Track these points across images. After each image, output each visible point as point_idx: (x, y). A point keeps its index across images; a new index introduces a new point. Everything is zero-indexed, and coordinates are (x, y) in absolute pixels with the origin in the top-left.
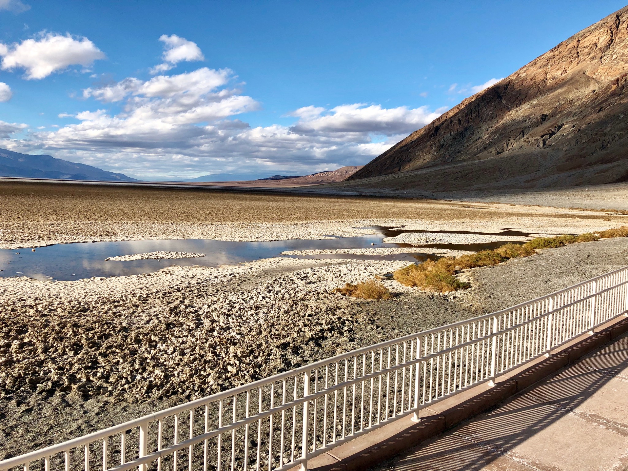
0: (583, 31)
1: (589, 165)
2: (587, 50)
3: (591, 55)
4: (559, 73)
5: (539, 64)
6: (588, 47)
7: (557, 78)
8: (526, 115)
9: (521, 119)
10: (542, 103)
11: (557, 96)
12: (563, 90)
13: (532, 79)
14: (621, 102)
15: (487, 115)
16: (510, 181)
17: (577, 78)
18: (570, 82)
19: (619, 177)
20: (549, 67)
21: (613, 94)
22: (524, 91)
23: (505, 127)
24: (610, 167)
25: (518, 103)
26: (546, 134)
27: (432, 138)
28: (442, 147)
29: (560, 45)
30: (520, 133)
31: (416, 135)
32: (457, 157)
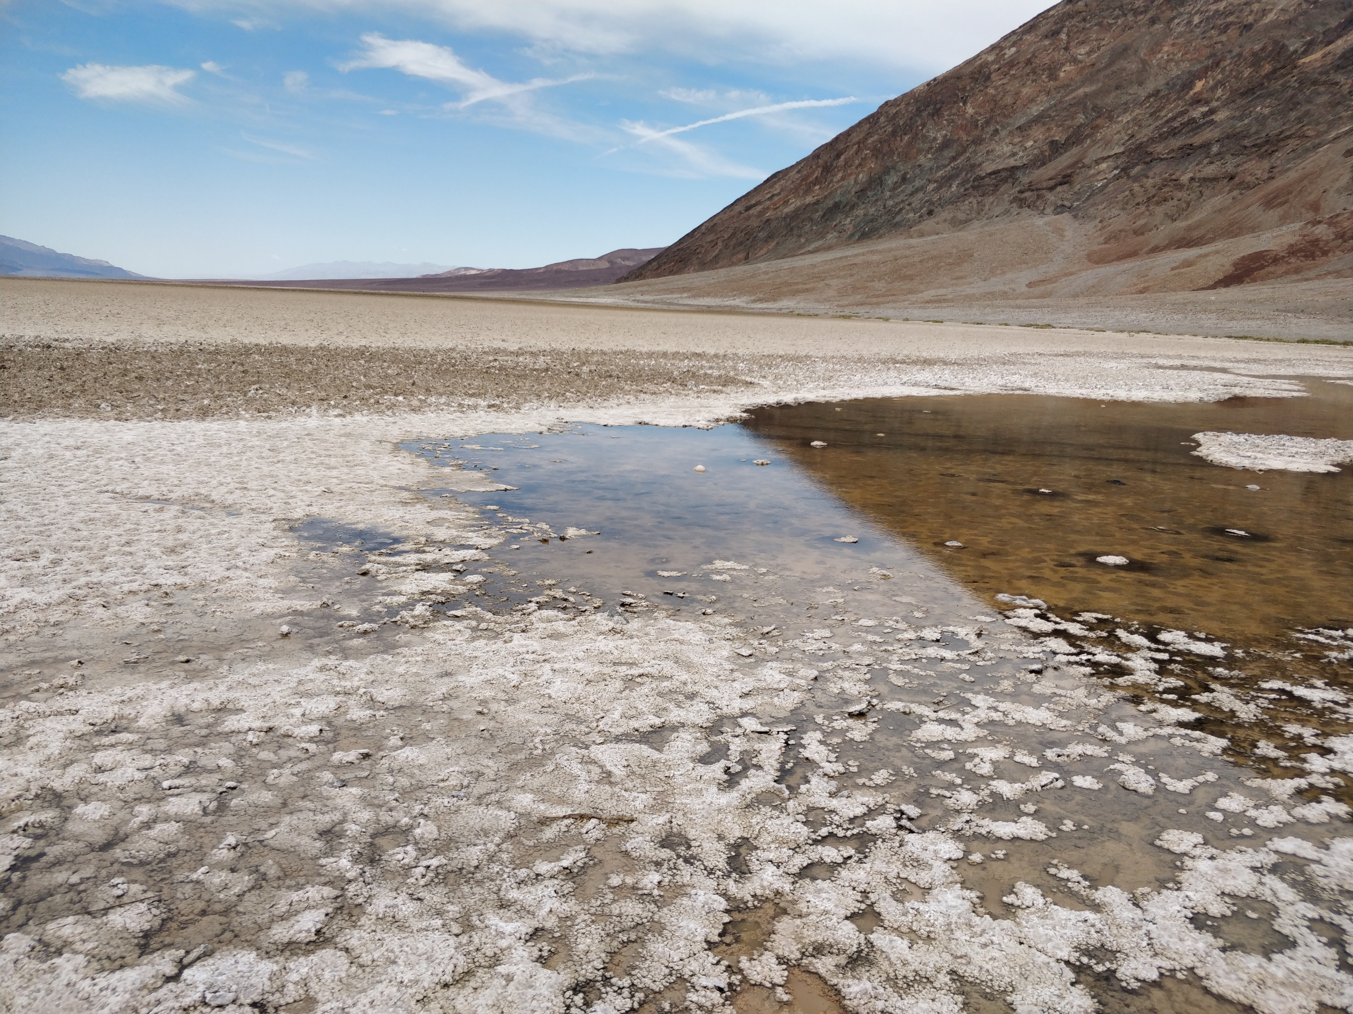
1: (1153, 250)
5: (1043, 28)
7: (1081, 62)
8: (1017, 140)
9: (1007, 149)
10: (1050, 116)
11: (1080, 103)
12: (1094, 88)
13: (1029, 62)
14: (1213, 117)
15: (935, 139)
16: (997, 284)
17: (1123, 63)
18: (1109, 71)
19: (1220, 276)
20: (1063, 36)
21: (1197, 101)
22: (1013, 86)
23: (973, 166)
24: (1201, 256)
25: (1000, 114)
26: (1061, 184)
27: (816, 187)
28: (838, 207)
30: (1004, 180)
31: (778, 180)
32: (871, 231)
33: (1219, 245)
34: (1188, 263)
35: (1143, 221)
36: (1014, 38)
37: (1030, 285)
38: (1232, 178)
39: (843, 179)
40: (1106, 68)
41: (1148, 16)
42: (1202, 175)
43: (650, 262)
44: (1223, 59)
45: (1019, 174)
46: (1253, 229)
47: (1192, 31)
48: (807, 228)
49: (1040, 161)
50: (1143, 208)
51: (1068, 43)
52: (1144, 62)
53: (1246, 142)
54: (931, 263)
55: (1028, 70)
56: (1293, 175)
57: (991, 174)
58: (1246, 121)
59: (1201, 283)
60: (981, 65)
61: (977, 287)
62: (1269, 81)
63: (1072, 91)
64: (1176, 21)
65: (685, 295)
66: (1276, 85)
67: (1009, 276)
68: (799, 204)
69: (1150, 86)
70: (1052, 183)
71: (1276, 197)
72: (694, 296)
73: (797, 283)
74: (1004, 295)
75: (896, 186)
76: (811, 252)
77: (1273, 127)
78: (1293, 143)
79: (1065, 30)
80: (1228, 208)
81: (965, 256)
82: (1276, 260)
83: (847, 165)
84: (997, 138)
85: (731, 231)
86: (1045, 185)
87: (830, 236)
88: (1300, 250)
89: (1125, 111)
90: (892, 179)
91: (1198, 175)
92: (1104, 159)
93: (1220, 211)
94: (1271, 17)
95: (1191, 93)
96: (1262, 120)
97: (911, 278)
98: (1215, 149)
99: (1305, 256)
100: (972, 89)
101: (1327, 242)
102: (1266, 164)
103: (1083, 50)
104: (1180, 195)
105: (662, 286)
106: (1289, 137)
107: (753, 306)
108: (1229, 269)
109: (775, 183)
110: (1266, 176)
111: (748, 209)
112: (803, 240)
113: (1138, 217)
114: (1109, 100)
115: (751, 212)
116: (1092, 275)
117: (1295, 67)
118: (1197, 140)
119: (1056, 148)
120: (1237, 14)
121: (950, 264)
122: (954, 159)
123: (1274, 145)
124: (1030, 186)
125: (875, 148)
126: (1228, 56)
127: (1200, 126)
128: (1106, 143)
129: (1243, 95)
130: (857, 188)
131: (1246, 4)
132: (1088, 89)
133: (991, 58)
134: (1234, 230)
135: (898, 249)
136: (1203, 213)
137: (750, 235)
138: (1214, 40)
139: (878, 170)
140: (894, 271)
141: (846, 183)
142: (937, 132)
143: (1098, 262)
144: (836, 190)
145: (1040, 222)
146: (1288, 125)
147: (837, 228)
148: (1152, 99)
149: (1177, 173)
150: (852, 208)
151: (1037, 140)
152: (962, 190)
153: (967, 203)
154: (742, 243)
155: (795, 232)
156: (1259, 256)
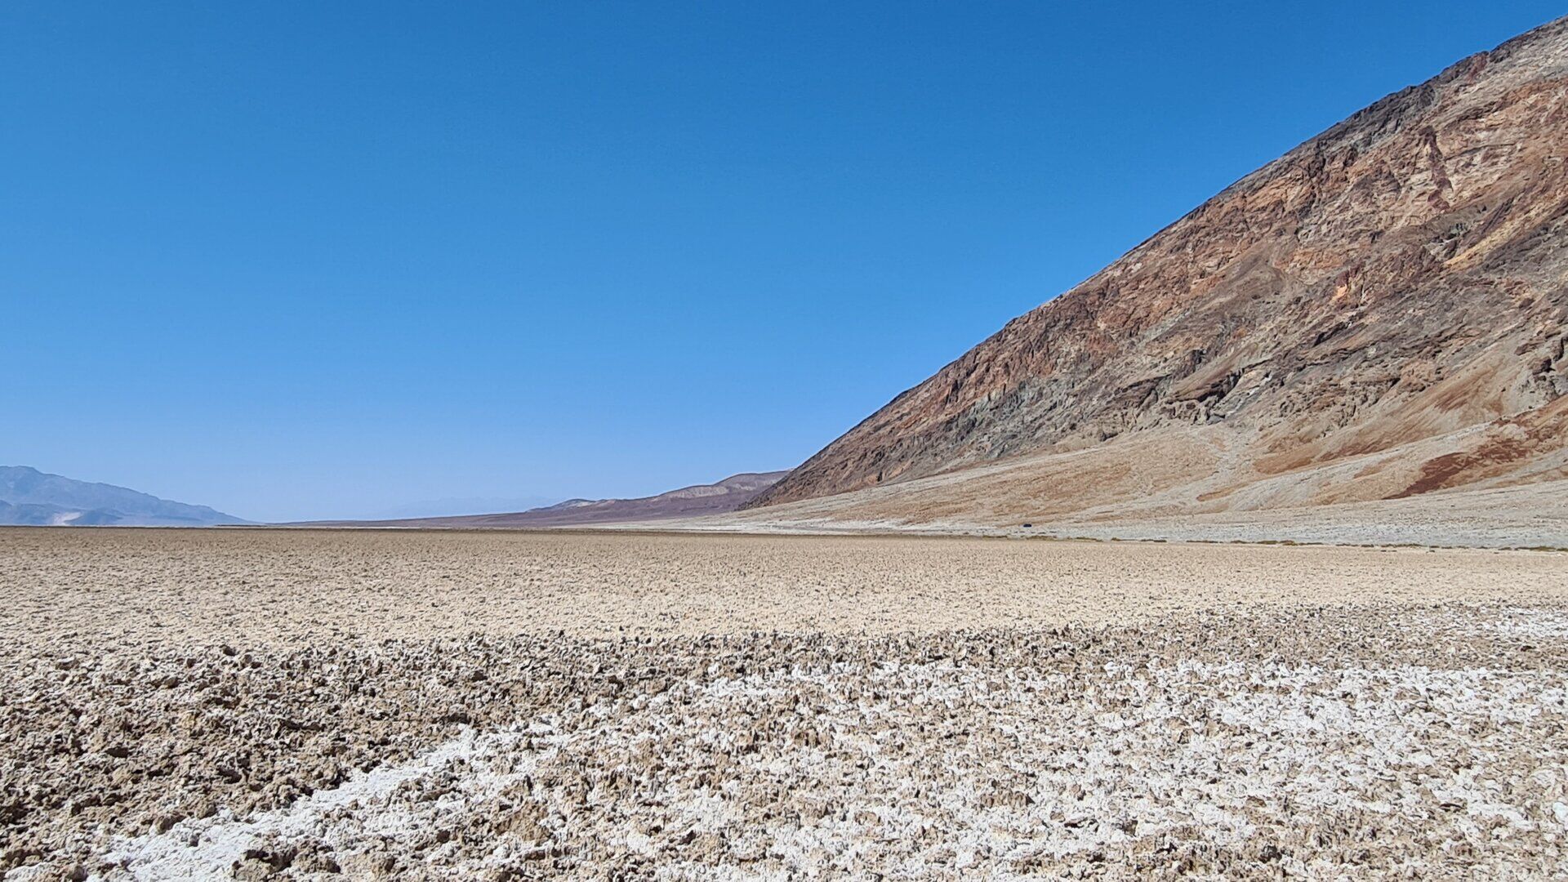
0: (1250, 177)
1: (1327, 458)
2: (1263, 216)
3: (1276, 226)
4: (1213, 262)
5: (1167, 244)
6: (1264, 209)
7: (1210, 274)
8: (1156, 351)
9: (1147, 361)
10: (1186, 327)
11: (1219, 312)
12: (1229, 298)
13: (1156, 276)
14: (1362, 321)
15: (1068, 353)
16: (1162, 498)
17: (1254, 273)
18: (1241, 282)
19: (1412, 482)
20: (1189, 250)
21: (1342, 307)
22: (1144, 301)
23: (1113, 379)
24: (1382, 462)
25: (1133, 327)
26: (1211, 394)
27: (948, 405)
28: (973, 425)
29: (1207, 205)
30: (1148, 391)
31: (907, 400)
32: (1011, 447)
33: (1402, 449)
34: (1372, 470)
35: (1306, 428)
36: (1138, 254)
37: (1201, 498)
38: (1395, 381)
39: (975, 396)
40: (1237, 279)
41: (1274, 228)
42: (1364, 378)
43: (775, 487)
44: (1363, 265)
45: (1162, 385)
46: (1434, 432)
47: (1321, 240)
48: (941, 447)
49: (1184, 372)
50: (1305, 414)
51: (1195, 256)
52: (1277, 272)
53: (1404, 345)
54: (1087, 478)
55: (1157, 283)
56: (1464, 375)
57: (1131, 386)
58: (1400, 324)
59: (1392, 490)
60: (1108, 281)
61: (1144, 503)
62: (1416, 283)
63: (1206, 302)
64: (1304, 231)
65: (827, 519)
66: (1424, 287)
67: (1174, 489)
68: (931, 422)
69: (1287, 296)
70: (1201, 392)
71: (1452, 397)
72: (838, 520)
73: (947, 503)
74: (1176, 510)
75: (1034, 401)
76: (950, 471)
77: (1431, 328)
78: (1456, 343)
79: (1190, 245)
80: (1400, 411)
81: (1120, 471)
82: (1469, 463)
83: (980, 381)
84: (1134, 351)
85: (861, 452)
86: (1193, 394)
87: (967, 454)
88: (1493, 452)
89: (1267, 319)
90: (1028, 394)
91: (1359, 379)
92: (1251, 367)
93: (1392, 414)
94: (1402, 223)
95: (1334, 299)
96: (1418, 323)
97: (1070, 495)
98: (1372, 352)
99: (1500, 458)
100: (1101, 304)
101: (1520, 442)
102: (1430, 365)
104: (1343, 400)
105: (801, 511)
106: (1451, 337)
107: (905, 528)
108: (1420, 475)
109: (903, 403)
110: (1434, 377)
111: (877, 429)
112: (939, 459)
113: (1301, 424)
114: (1247, 308)
115: (881, 432)
116: (1265, 486)
117: (1441, 270)
118: (1351, 344)
119: (1198, 357)
120: (1365, 222)
121: (1108, 479)
122: (1091, 371)
123: (1434, 345)
124: (1178, 397)
125: (1007, 365)
126: (1368, 262)
127: (1350, 331)
128: (1252, 351)
129: (1391, 297)
130: (992, 405)
131: (1373, 212)
132: (1223, 300)
133: (1118, 273)
134: (1412, 433)
135: (1047, 465)
136: (1372, 417)
137: (881, 455)
138: (1347, 248)
139: (1012, 387)
140: (1049, 488)
141: (981, 399)
142: (1070, 347)
143: (1268, 472)
144: (969, 407)
145: (1194, 433)
146: (1446, 326)
147: (974, 446)
148: (1293, 307)
149: (1336, 378)
150: (988, 425)
151: (1177, 350)
152: (1104, 403)
153: (1111, 415)
154: (873, 464)
155: (930, 451)
156: (1449, 459)
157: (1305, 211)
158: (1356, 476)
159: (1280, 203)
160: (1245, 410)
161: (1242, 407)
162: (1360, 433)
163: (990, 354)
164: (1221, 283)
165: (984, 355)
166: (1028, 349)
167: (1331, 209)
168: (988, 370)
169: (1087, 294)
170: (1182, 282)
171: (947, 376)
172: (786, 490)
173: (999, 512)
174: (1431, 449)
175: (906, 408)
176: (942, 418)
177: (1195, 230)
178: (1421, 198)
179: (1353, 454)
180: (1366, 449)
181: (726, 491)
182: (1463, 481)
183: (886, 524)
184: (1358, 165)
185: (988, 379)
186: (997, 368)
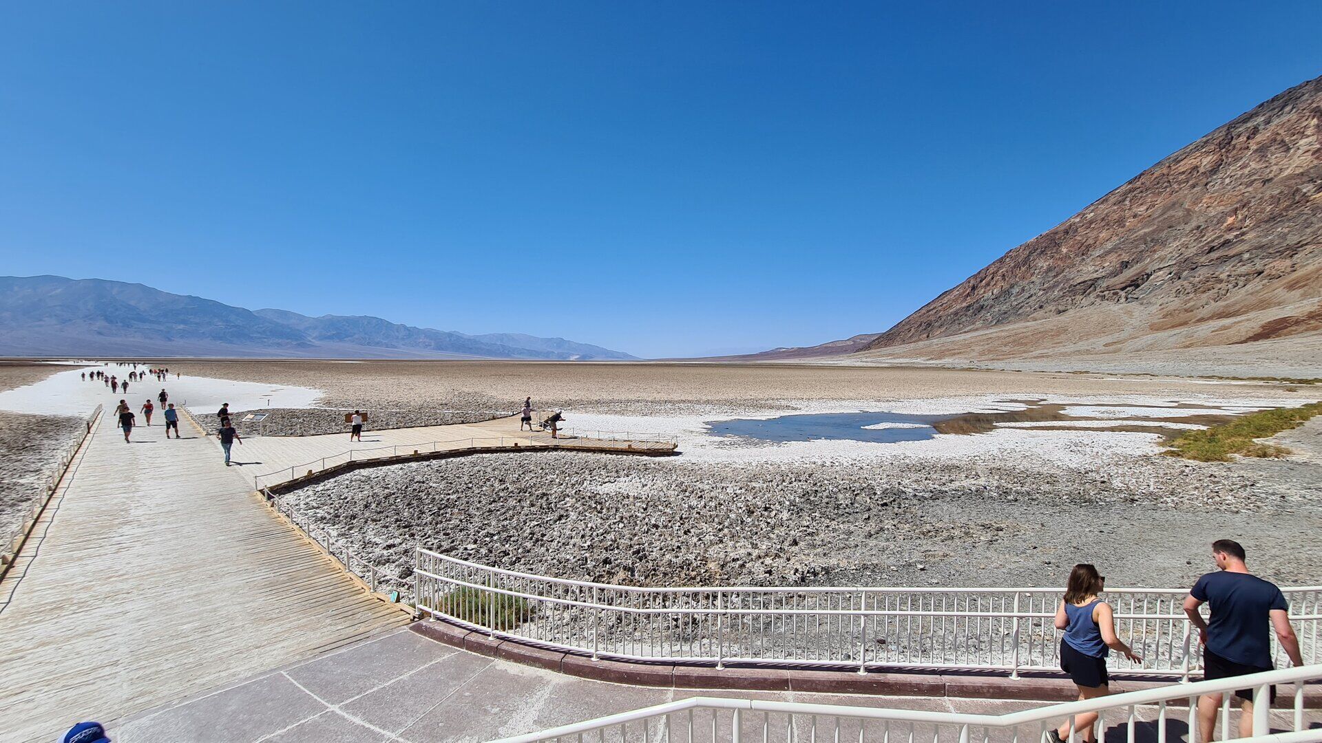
0: (1176, 154)
1: (1199, 321)
2: (1182, 177)
3: (1191, 183)
5: (1112, 200)
6: (1183, 173)
7: (1140, 215)
8: (1098, 263)
9: (1091, 269)
10: (1120, 248)
11: (1143, 239)
12: (1151, 229)
13: (1103, 219)
14: (1243, 237)
15: (1042, 267)
16: (1082, 345)
17: (1171, 213)
18: (1161, 219)
19: (1251, 334)
20: (1127, 202)
21: (1230, 229)
22: (1093, 234)
23: (1068, 280)
24: (1235, 323)
25: (1084, 250)
26: (1130, 286)
27: (969, 298)
28: (982, 308)
29: (1142, 174)
30: (1089, 286)
31: (947, 296)
32: (1003, 319)
33: (1252, 315)
34: (1225, 328)
35: (1192, 303)
36: (1092, 208)
37: (1106, 345)
38: (1260, 273)
39: (984, 292)
40: (1160, 216)
41: (1189, 184)
42: (1236, 273)
43: (874, 341)
44: (1250, 202)
45: (1099, 282)
46: (1279, 304)
47: (1224, 188)
48: (963, 320)
49: (1114, 274)
50: (1192, 295)
51: (1131, 206)
52: (1188, 211)
53: (1270, 251)
54: (1039, 335)
55: (1103, 224)
56: (1311, 268)
57: (1079, 283)
58: (1270, 238)
59: (1235, 339)
60: (1071, 225)
61: (1071, 348)
62: (1287, 211)
63: (1135, 232)
64: (1212, 184)
65: (890, 357)
66: (1291, 213)
67: (1092, 340)
68: (958, 307)
69: (1194, 224)
70: (1123, 285)
71: (1297, 282)
72: (894, 358)
73: (955, 349)
74: (1088, 352)
75: (1018, 294)
76: (965, 332)
77: (1292, 239)
78: (1309, 248)
79: (1128, 199)
80: (1257, 292)
81: (1062, 330)
82: (1297, 322)
83: (988, 284)
84: (1083, 263)
85: (919, 323)
86: (1118, 287)
87: (977, 323)
88: (1318, 315)
89: (1175, 240)
90: (1016, 290)
91: (1233, 273)
92: (1160, 269)
93: (1252, 294)
94: (1286, 173)
95: (1225, 225)
96: (1284, 236)
97: (1026, 344)
98: (1246, 256)
100: (1065, 238)
102: (1288, 262)
103: (1143, 208)
104: (1219, 286)
105: (878, 354)
106: (1306, 245)
107: (928, 362)
108: (1260, 330)
109: (944, 297)
110: (1289, 269)
111: (928, 311)
112: (961, 326)
113: (1186, 302)
114: (1163, 235)
115: (930, 313)
116: (1149, 338)
117: (1308, 201)
118: (1232, 253)
119: (1125, 265)
120: (1259, 174)
121: (1052, 336)
122: (1055, 276)
123: (1293, 250)
124: (1108, 288)
125: (1004, 275)
126: (1253, 200)
127: (1233, 244)
128: (1162, 259)
129: (1266, 222)
130: (993, 297)
131: (1266, 167)
132: (1147, 230)
133: (1078, 220)
134: (1263, 305)
135: (1018, 328)
136: (1238, 296)
137: (929, 325)
138: (1243, 191)
139: (1006, 286)
140: (1014, 341)
141: (987, 294)
142: (1043, 264)
143: (1157, 330)
144: (980, 299)
145: (1114, 308)
146: (1304, 238)
147: (982, 319)
148: (1194, 232)
149: (1217, 273)
150: (991, 307)
151: (1111, 262)
152: (1061, 293)
153: (1065, 300)
154: (925, 329)
155: (957, 322)
156: (1284, 320)
157: (1214, 170)
158: (1213, 332)
159: (1196, 168)
160: (1152, 294)
161: (1150, 293)
162: (1227, 306)
163: (995, 269)
164: (1149, 220)
165: (991, 270)
166: (1017, 266)
167: (1234, 168)
168: (992, 278)
169: (1056, 233)
170: (1121, 222)
171: (969, 282)
172: (879, 343)
173: (982, 354)
174: (1273, 314)
175: (946, 300)
176: (964, 304)
177: (1131, 191)
178: (1306, 154)
179: (1219, 318)
180: (1228, 315)
181: (852, 343)
182: (1290, 333)
183: (919, 360)
184: (1259, 138)
185: (992, 283)
186: (998, 277)
